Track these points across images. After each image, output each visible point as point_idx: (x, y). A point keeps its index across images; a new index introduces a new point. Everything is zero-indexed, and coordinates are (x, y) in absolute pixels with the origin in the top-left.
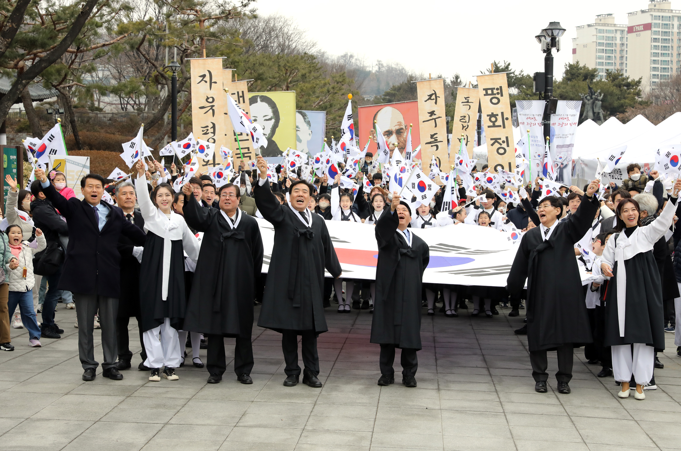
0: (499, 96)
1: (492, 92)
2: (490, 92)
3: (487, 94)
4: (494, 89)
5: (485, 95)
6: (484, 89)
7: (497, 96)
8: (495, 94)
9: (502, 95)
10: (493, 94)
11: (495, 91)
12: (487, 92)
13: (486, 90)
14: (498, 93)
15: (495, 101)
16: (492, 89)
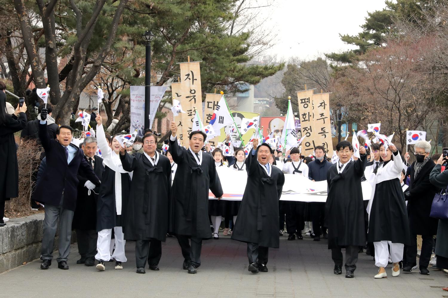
0: (308, 103)
2: (303, 101)
3: (302, 103)
5: (301, 103)
6: (301, 100)
7: (307, 103)
9: (309, 103)
10: (305, 102)
12: (302, 101)
13: (302, 100)
14: (307, 102)
15: (306, 106)
16: (305, 99)
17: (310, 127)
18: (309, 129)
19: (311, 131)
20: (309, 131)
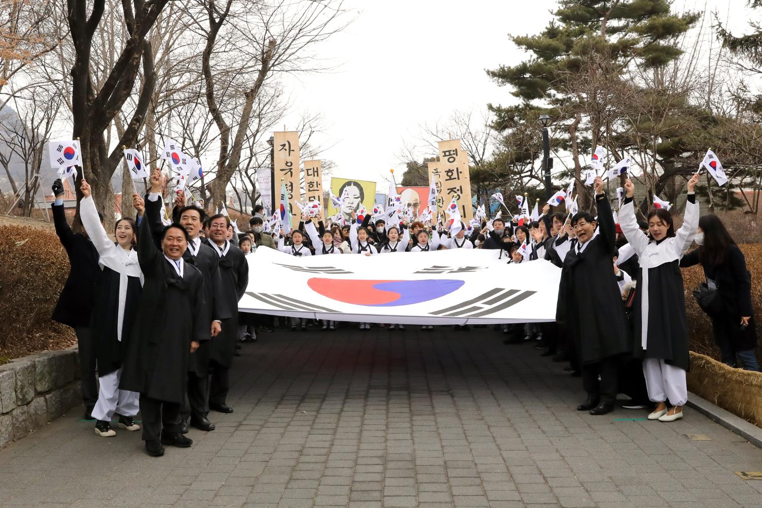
0: (455, 156)
1: (450, 153)
2: (447, 154)
3: (445, 156)
4: (451, 151)
6: (444, 152)
8: (452, 155)
10: (450, 155)
11: (452, 153)
15: (451, 160)
16: (449, 151)
17: (461, 187)
18: (458, 190)
19: (462, 193)
20: (459, 193)
